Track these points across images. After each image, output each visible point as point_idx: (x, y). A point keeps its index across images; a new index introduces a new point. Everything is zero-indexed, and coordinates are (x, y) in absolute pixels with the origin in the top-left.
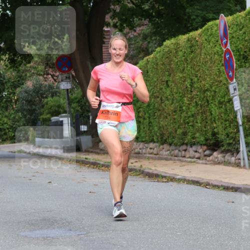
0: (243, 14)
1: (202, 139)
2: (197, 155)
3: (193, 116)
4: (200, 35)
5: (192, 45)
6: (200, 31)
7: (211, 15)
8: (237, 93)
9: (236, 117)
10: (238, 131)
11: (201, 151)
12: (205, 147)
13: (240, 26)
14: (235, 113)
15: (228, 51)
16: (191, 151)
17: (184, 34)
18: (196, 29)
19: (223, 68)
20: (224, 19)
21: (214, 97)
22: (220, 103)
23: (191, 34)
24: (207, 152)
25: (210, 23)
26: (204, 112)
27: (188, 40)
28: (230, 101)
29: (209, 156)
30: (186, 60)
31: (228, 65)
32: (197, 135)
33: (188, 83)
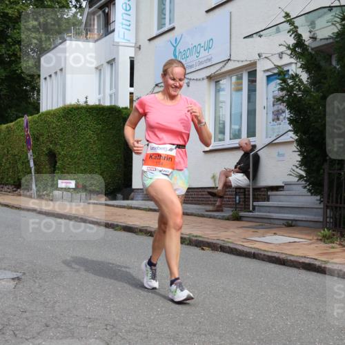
0: (37, 116)
1: (12, 182)
2: (9, 190)
3: (8, 169)
4: (13, 125)
5: (9, 130)
6: (13, 123)
7: (20, 115)
8: (32, 158)
9: (31, 170)
10: (32, 179)
11: (11, 188)
12: (13, 186)
13: (36, 122)
14: (31, 168)
15: (28, 135)
16: (6, 188)
17: (4, 124)
18: (12, 121)
19: (25, 144)
20: (27, 118)
21: (19, 159)
22: (23, 162)
23: (9, 124)
24: (15, 189)
25: (19, 119)
26: (14, 167)
27: (7, 127)
28: (28, 161)
29: (15, 191)
30: (5, 138)
31: (28, 142)
32: (9, 180)
33: (5, 151)
